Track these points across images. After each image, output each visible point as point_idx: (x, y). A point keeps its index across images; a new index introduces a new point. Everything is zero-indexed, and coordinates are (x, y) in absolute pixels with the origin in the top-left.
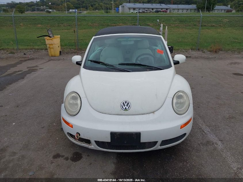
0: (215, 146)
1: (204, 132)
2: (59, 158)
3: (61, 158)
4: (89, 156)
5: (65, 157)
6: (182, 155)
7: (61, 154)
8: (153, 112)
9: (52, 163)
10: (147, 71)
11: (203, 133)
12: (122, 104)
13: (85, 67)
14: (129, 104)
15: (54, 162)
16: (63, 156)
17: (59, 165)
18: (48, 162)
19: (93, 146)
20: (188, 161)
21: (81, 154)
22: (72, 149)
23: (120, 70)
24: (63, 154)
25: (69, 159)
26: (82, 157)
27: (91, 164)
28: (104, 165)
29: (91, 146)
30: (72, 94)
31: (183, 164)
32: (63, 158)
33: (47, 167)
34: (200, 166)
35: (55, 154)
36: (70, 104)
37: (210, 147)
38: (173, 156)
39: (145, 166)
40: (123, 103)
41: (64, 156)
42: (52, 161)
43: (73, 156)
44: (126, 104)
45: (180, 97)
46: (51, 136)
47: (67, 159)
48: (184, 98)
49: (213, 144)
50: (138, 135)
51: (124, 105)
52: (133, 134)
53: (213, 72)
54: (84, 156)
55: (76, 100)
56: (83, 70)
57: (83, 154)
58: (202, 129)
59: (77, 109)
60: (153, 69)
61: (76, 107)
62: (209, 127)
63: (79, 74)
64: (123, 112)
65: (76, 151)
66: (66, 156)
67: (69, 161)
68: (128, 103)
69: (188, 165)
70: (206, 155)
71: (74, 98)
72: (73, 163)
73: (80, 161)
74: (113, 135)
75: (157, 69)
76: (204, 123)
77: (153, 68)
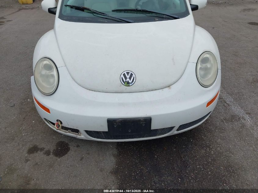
0: (242, 121)
1: (225, 102)
2: (37, 152)
3: (39, 152)
4: (79, 146)
5: (45, 150)
6: (203, 138)
7: (39, 147)
8: (169, 86)
9: (27, 160)
10: (155, 21)
11: (225, 104)
12: (122, 76)
13: (61, 17)
14: (134, 76)
15: (30, 160)
16: (42, 149)
17: (37, 164)
18: (22, 160)
19: (83, 136)
20: (211, 147)
21: (67, 144)
22: (54, 137)
23: (115, 20)
24: (43, 145)
25: (51, 153)
26: (69, 148)
27: (82, 159)
28: (101, 159)
29: (80, 135)
30: (45, 60)
31: (206, 150)
32: (43, 152)
33: (20, 167)
34: (228, 152)
35: (31, 146)
36: (42, 76)
37: (236, 124)
38: (192, 141)
39: (156, 156)
40: (124, 75)
41: (44, 148)
42: (27, 157)
43: (57, 149)
44: (128, 77)
45: (205, 61)
46: (24, 118)
47: (48, 153)
48: (211, 61)
49: (239, 118)
50: (148, 121)
51: (126, 78)
52: (140, 120)
53: (225, 21)
54: (72, 148)
55: (51, 71)
56: (59, 22)
57: (70, 144)
58: (223, 98)
59: (54, 85)
60: (163, 18)
61: (52, 80)
62: (231, 95)
63: (53, 29)
64: (124, 88)
65: (60, 140)
66: (47, 148)
67: (51, 156)
68: (132, 75)
69: (212, 152)
70: (233, 135)
71: (48, 68)
72: (57, 159)
73: (66, 155)
74: (111, 122)
75: (169, 17)
76: (224, 91)
77: (164, 16)
